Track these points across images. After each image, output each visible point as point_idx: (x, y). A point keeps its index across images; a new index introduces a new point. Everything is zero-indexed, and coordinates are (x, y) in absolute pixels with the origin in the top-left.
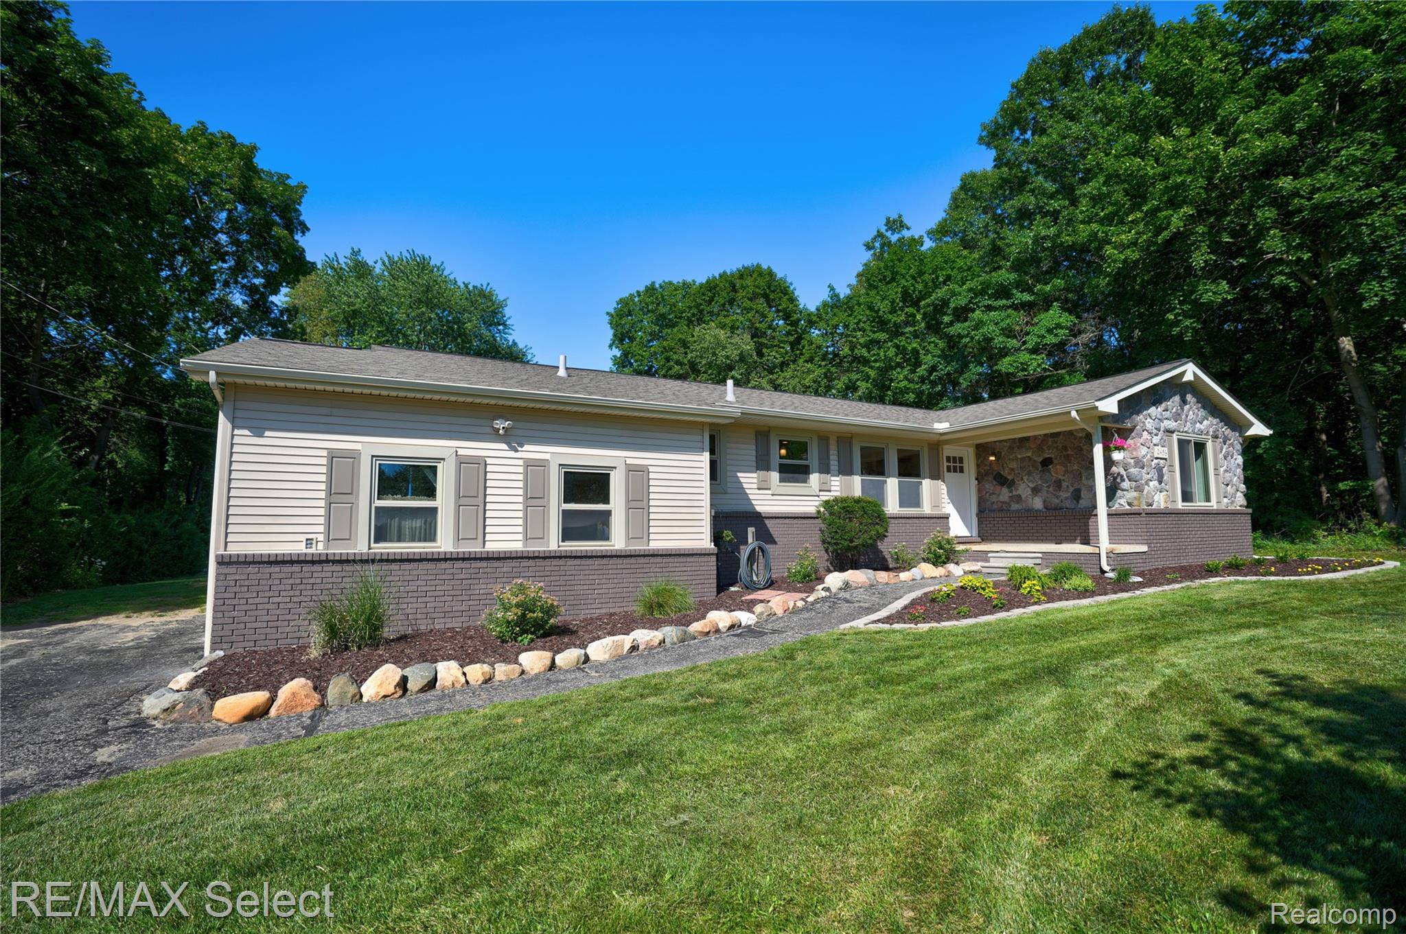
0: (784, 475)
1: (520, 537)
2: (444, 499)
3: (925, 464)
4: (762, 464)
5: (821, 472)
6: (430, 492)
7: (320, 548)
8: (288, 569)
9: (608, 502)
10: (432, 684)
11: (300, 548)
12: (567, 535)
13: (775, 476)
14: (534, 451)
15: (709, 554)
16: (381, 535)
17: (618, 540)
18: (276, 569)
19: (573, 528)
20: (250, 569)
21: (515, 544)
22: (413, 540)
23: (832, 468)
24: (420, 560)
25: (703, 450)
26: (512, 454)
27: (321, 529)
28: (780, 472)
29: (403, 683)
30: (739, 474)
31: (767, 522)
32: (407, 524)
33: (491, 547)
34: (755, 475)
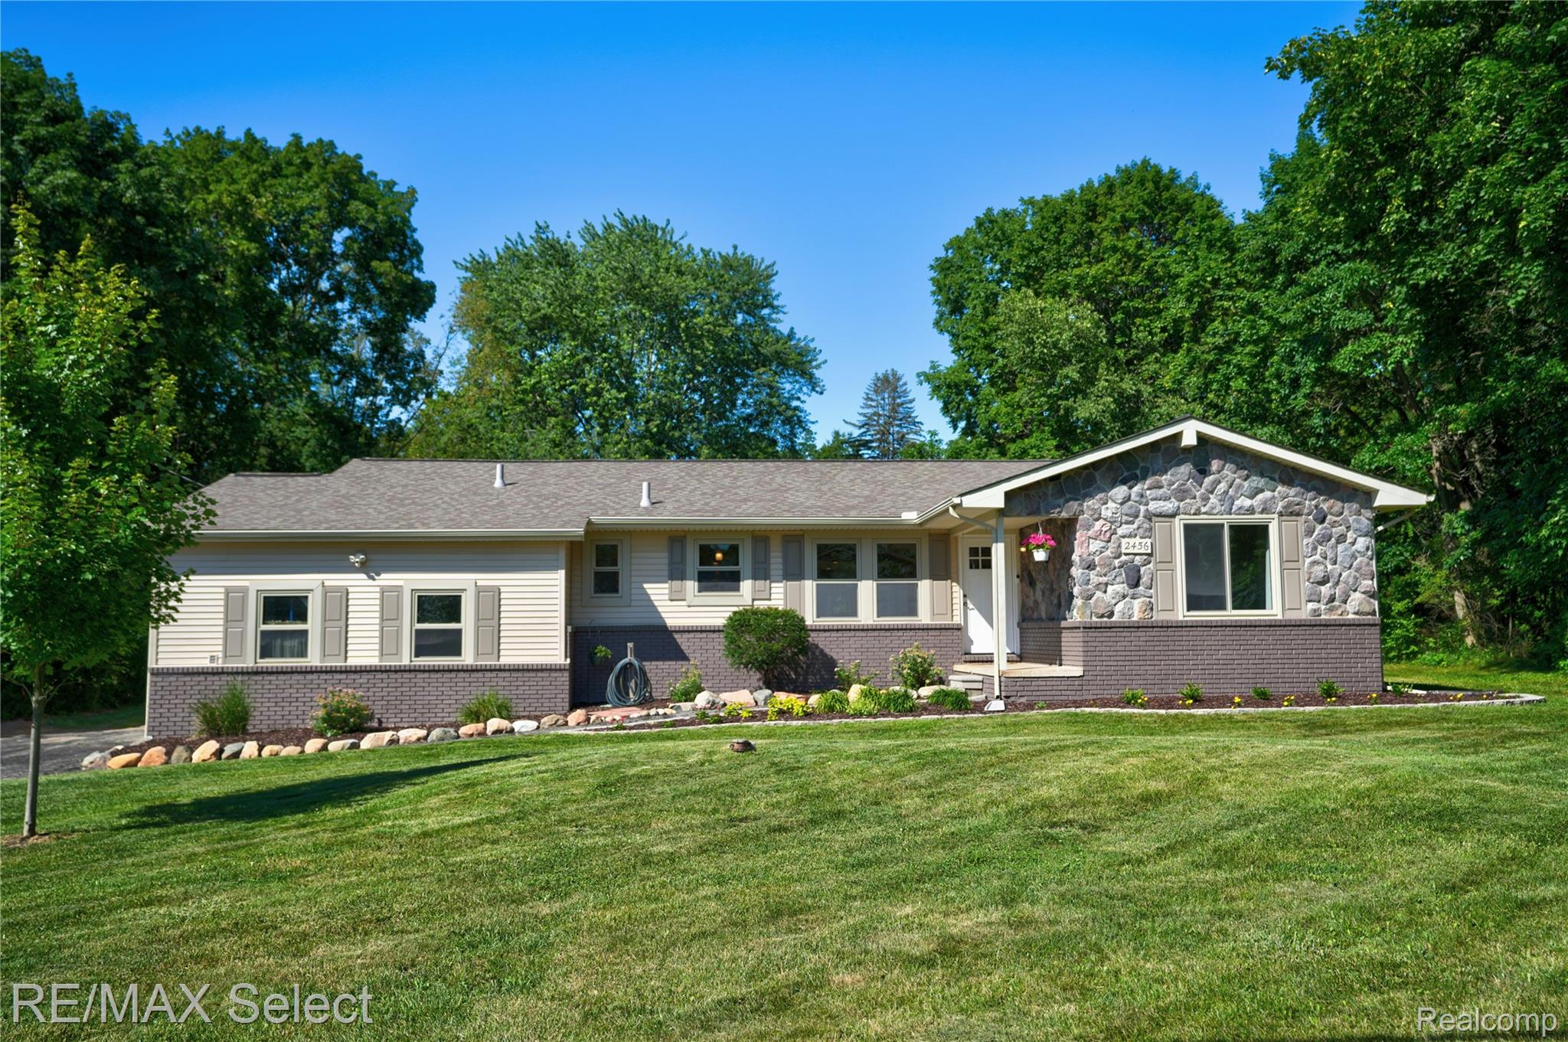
0: (704, 584)
1: (377, 653)
2: (313, 624)
3: (923, 560)
4: (676, 573)
5: (755, 578)
6: (302, 617)
7: (219, 664)
8: (196, 678)
9: (458, 620)
10: (236, 755)
11: (205, 663)
12: (420, 651)
13: (691, 586)
14: (388, 579)
15: (560, 670)
16: (266, 652)
17: (468, 657)
18: (188, 678)
19: (424, 645)
20: (172, 678)
21: (372, 660)
22: (292, 656)
23: (772, 573)
24: (292, 672)
25: (556, 568)
26: (371, 582)
27: (221, 648)
28: (699, 581)
29: (220, 751)
30: (646, 586)
31: (676, 636)
32: (288, 643)
33: (352, 662)
34: (666, 585)
